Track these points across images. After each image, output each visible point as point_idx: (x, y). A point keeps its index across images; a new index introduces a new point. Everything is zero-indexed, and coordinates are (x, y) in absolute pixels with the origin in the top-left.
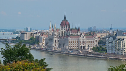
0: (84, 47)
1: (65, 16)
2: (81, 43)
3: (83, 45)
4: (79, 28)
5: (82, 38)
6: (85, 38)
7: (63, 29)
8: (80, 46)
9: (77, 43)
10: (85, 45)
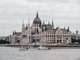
0: (60, 40)
1: (37, 14)
2: (57, 36)
3: (59, 39)
4: (53, 24)
5: (58, 32)
6: (61, 32)
7: (36, 26)
8: (57, 39)
9: (53, 37)
10: (61, 39)
